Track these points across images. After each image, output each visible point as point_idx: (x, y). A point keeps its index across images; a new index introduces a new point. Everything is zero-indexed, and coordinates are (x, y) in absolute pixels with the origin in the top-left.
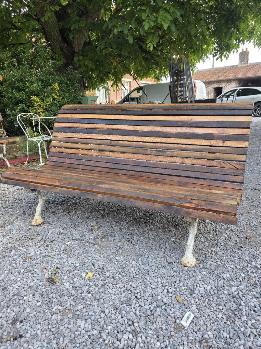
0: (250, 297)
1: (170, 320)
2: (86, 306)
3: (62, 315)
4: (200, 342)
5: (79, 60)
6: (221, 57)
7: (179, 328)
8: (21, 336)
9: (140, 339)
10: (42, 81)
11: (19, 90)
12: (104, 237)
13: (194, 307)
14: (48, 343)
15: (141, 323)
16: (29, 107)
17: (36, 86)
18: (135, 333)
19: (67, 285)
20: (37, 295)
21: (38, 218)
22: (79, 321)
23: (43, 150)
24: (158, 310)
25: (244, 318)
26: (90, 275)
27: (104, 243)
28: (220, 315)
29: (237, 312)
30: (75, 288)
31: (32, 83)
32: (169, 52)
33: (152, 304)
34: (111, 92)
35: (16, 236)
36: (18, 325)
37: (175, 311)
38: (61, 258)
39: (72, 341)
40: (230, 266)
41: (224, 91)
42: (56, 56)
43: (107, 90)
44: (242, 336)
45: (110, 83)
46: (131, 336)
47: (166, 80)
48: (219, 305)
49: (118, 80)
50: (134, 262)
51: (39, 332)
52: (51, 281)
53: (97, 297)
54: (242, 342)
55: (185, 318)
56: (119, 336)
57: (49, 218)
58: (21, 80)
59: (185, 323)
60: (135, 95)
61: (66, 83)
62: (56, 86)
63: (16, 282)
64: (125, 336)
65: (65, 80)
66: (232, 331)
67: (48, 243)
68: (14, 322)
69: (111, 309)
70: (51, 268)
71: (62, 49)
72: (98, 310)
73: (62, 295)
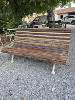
0: (69, 83)
1: (49, 90)
2: (27, 86)
3: (21, 89)
4: (56, 95)
5: (20, 10)
6: (63, 7)
7: (51, 92)
8: (12, 95)
9: (41, 95)
10: (9, 17)
11: (3, 20)
12: (31, 66)
13: (55, 86)
14: (19, 96)
15: (41, 91)
16: (6, 25)
17: (8, 19)
18: (40, 93)
19: (22, 80)
20: (14, 84)
21: (12, 61)
22: (26, 90)
23: (11, 39)
24: (46, 87)
25: (67, 89)
26: (28, 77)
27: (31, 68)
28: (61, 88)
29: (65, 87)
30: (24, 81)
31: (6, 18)
32: (47, 5)
33: (44, 85)
34: (30, 18)
35: (7, 66)
36: (11, 92)
37: (50, 87)
38: (19, 73)
39: (24, 96)
40: (64, 74)
41: (64, 17)
42: (13, 8)
43: (28, 17)
44: (67, 94)
45: (29, 15)
46: (39, 94)
47: (46, 14)
48: (61, 85)
49: (32, 14)
50: (39, 74)
51: (16, 93)
52: (18, 79)
53: (30, 83)
54: (67, 95)
55: (52, 89)
56: (36, 94)
57: (15, 60)
58: (3, 17)
59: (53, 90)
60: (37, 19)
61: (17, 17)
62: (14, 19)
63: (9, 80)
64: (38, 94)
65: (16, 16)
66: (64, 92)
67: (16, 68)
68: (9, 91)
69: (34, 87)
70: (17, 76)
71: (14, 6)
72: (30, 87)
73: (21, 83)
